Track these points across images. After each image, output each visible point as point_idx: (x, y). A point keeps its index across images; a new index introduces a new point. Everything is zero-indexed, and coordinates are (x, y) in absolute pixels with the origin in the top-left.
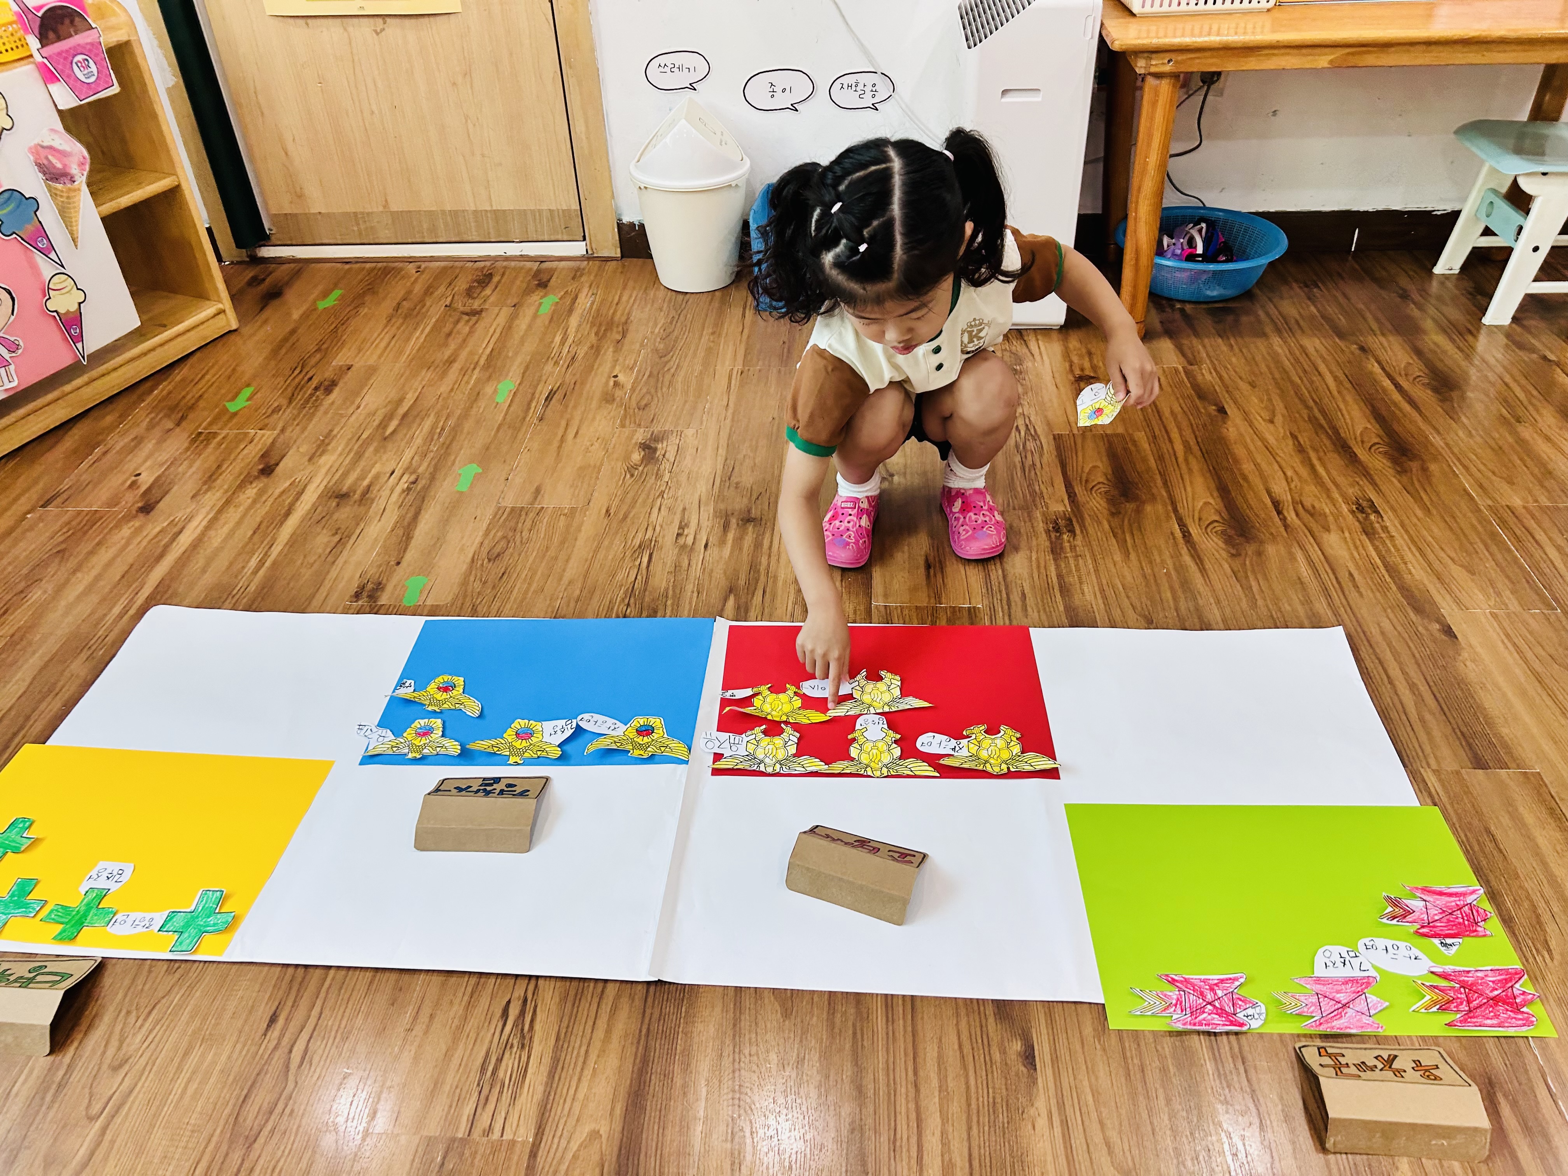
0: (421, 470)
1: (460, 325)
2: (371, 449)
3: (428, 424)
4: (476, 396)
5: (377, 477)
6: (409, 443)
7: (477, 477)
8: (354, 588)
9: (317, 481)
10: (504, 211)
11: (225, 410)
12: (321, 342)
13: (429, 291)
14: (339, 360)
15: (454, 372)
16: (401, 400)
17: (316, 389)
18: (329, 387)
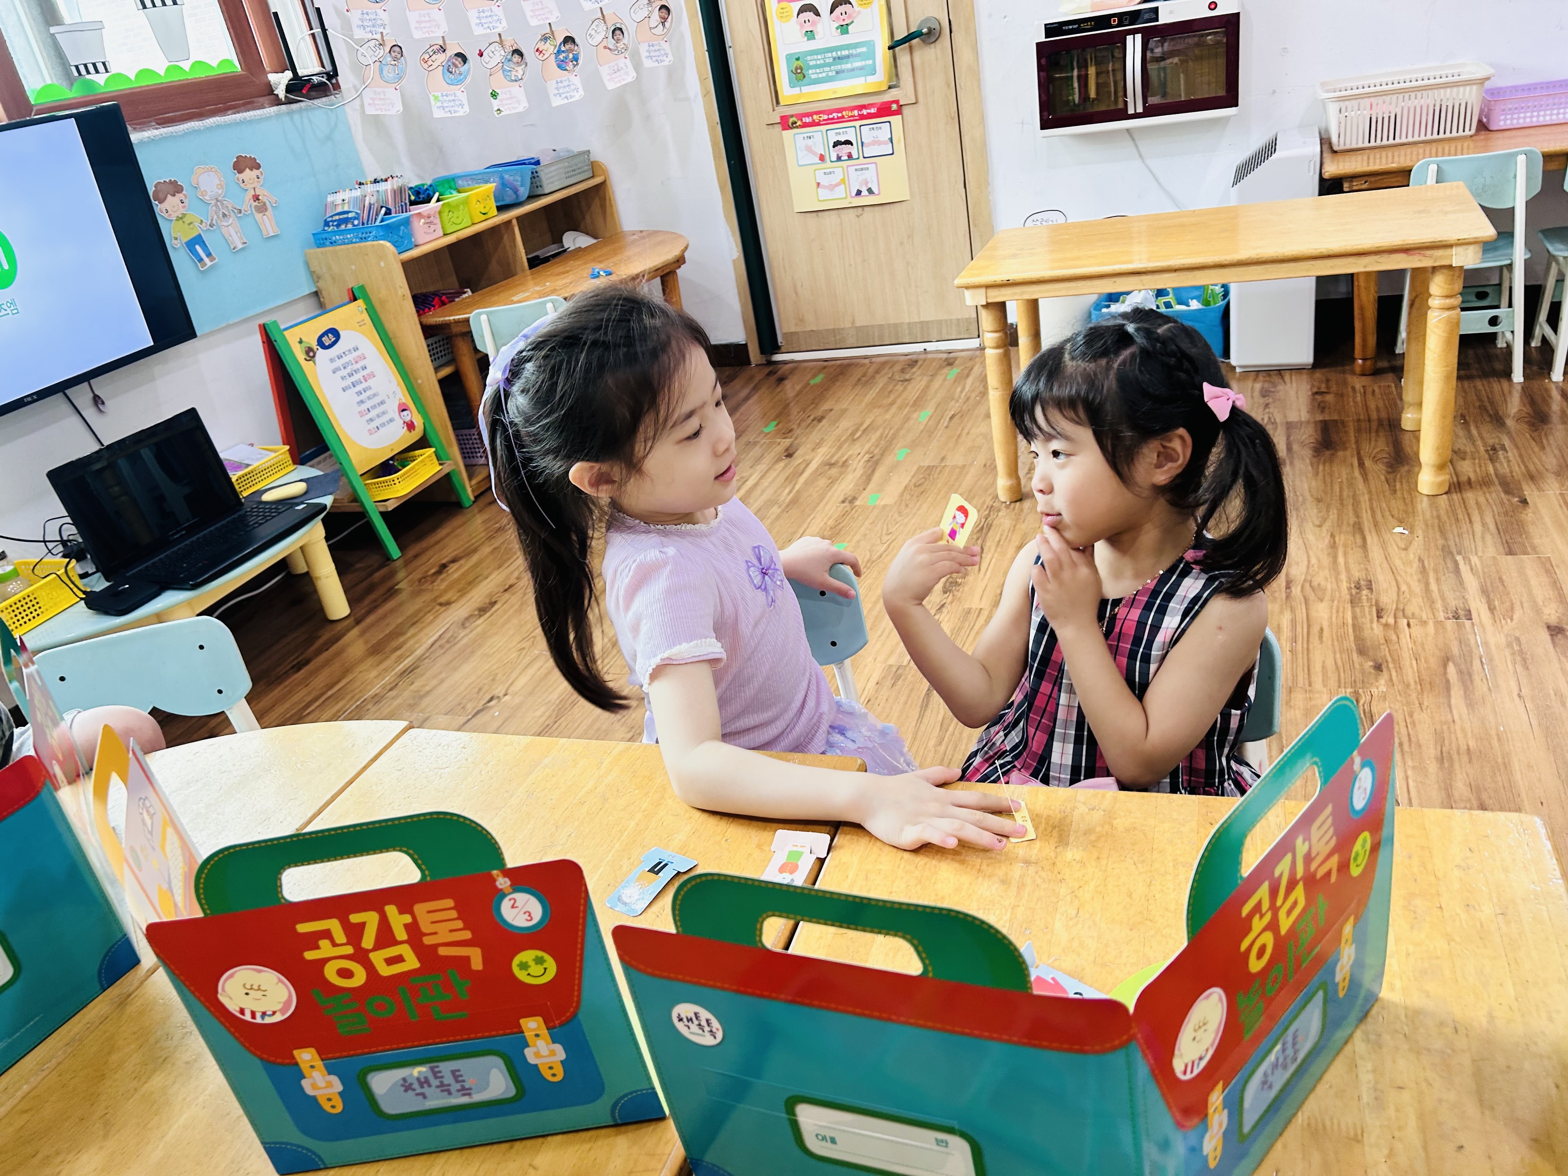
0: (876, 452)
1: (896, 388)
2: (847, 445)
3: (878, 433)
4: (907, 419)
5: (850, 456)
6: (868, 441)
7: (908, 454)
8: (841, 498)
9: (816, 459)
10: (928, 322)
11: (762, 432)
12: (815, 399)
13: (877, 372)
14: (826, 406)
15: (894, 409)
16: (862, 424)
17: (813, 420)
18: (820, 419)
